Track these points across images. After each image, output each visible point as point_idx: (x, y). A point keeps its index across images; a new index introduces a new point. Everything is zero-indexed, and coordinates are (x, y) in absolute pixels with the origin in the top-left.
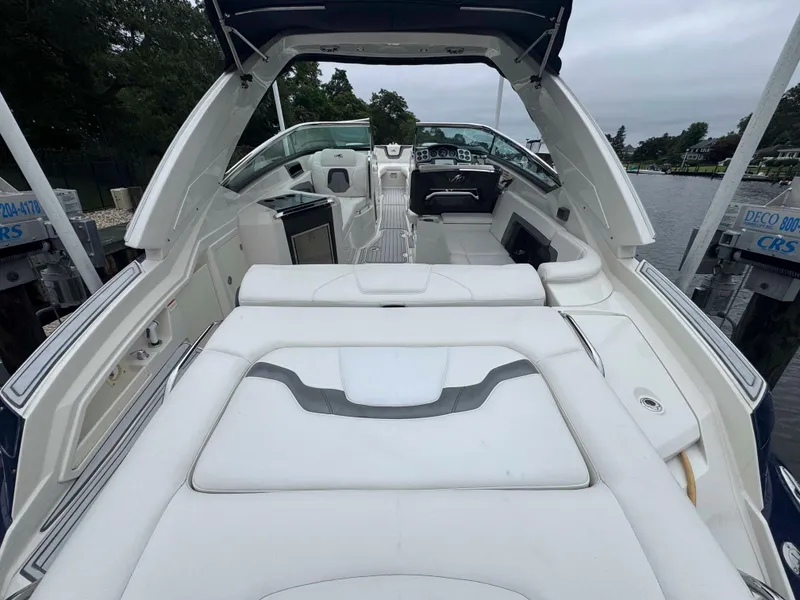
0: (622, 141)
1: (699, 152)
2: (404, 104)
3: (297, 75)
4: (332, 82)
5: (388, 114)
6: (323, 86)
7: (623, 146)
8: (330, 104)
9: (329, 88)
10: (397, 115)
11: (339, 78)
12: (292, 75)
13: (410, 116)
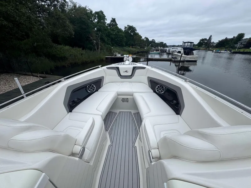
0: (211, 40)
1: (241, 44)
2: (136, 30)
3: (98, 21)
4: (111, 23)
5: (130, 33)
6: (107, 24)
7: (211, 42)
8: (110, 30)
9: (109, 25)
10: (133, 34)
11: (113, 21)
12: (96, 21)
13: (138, 34)
